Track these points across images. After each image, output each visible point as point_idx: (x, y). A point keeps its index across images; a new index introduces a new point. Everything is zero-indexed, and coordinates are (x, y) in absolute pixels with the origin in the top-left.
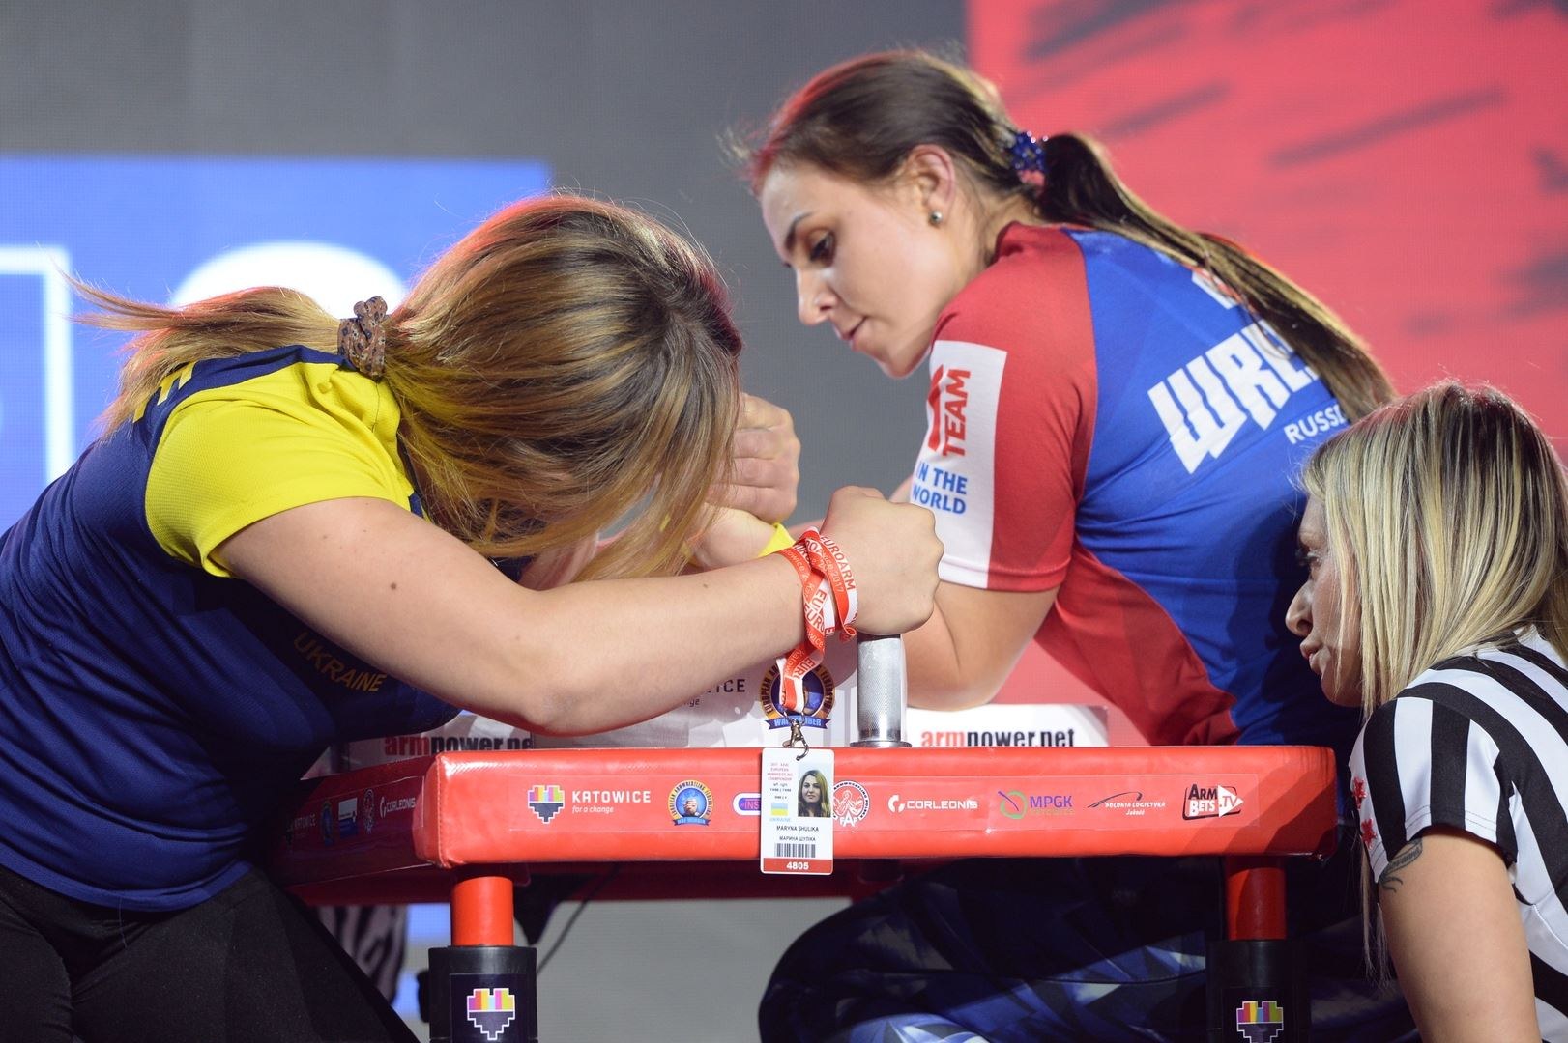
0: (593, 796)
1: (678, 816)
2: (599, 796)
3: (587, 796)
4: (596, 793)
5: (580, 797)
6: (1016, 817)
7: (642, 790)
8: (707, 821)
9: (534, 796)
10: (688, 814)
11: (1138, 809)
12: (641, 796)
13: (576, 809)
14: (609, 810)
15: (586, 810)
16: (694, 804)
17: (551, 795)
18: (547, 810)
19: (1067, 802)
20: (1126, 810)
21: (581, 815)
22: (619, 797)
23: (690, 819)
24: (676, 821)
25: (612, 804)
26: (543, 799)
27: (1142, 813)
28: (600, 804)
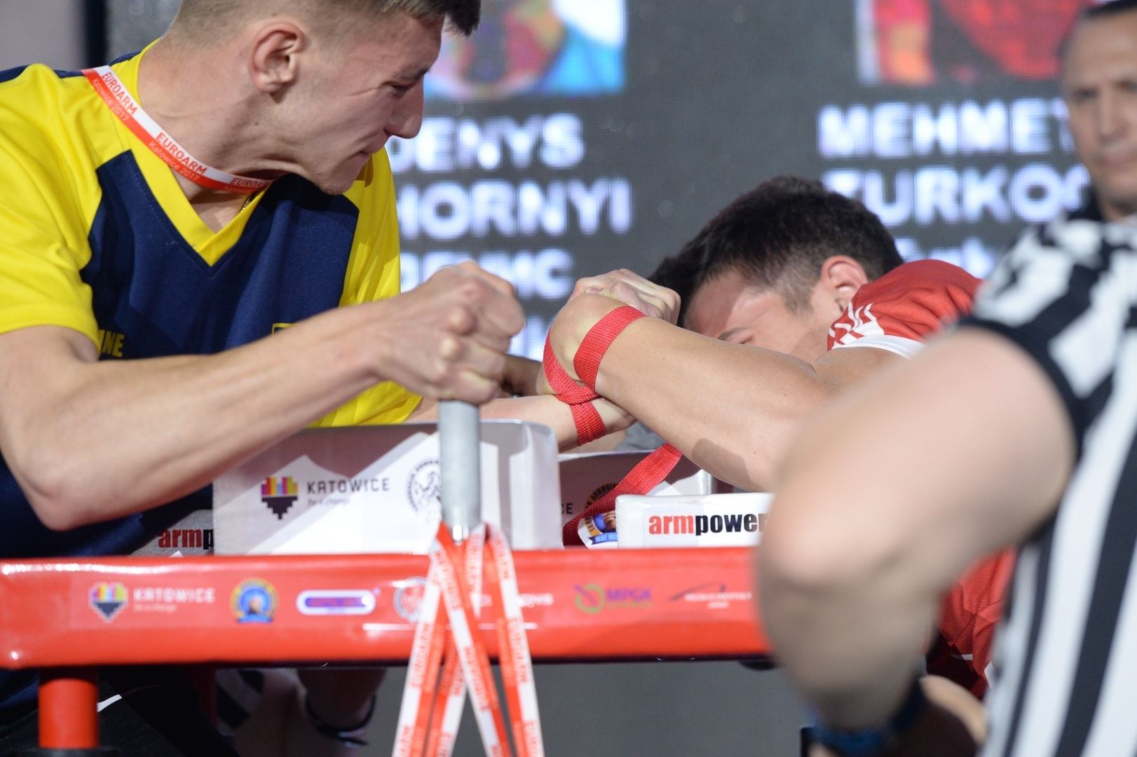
0: (155, 595)
1: (241, 614)
2: (162, 595)
3: (149, 594)
4: (159, 591)
5: (143, 595)
6: (593, 610)
7: (205, 587)
8: (271, 620)
9: (97, 594)
10: (251, 612)
11: (721, 601)
12: (203, 595)
13: (138, 608)
14: (171, 609)
15: (148, 608)
16: (258, 602)
17: (113, 593)
18: (108, 608)
19: (646, 595)
20: (706, 603)
21: (143, 615)
22: (182, 595)
23: (254, 619)
24: (239, 621)
25: (174, 602)
26: (105, 597)
27: (723, 605)
28: (163, 602)
